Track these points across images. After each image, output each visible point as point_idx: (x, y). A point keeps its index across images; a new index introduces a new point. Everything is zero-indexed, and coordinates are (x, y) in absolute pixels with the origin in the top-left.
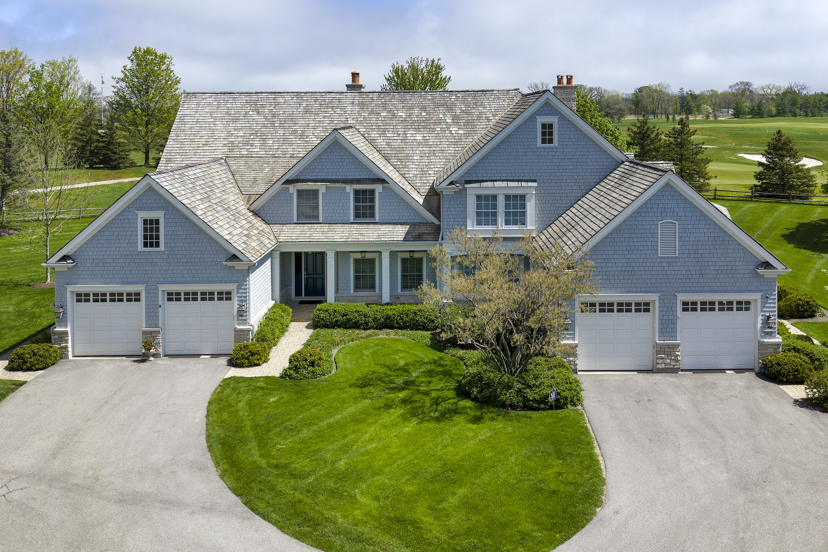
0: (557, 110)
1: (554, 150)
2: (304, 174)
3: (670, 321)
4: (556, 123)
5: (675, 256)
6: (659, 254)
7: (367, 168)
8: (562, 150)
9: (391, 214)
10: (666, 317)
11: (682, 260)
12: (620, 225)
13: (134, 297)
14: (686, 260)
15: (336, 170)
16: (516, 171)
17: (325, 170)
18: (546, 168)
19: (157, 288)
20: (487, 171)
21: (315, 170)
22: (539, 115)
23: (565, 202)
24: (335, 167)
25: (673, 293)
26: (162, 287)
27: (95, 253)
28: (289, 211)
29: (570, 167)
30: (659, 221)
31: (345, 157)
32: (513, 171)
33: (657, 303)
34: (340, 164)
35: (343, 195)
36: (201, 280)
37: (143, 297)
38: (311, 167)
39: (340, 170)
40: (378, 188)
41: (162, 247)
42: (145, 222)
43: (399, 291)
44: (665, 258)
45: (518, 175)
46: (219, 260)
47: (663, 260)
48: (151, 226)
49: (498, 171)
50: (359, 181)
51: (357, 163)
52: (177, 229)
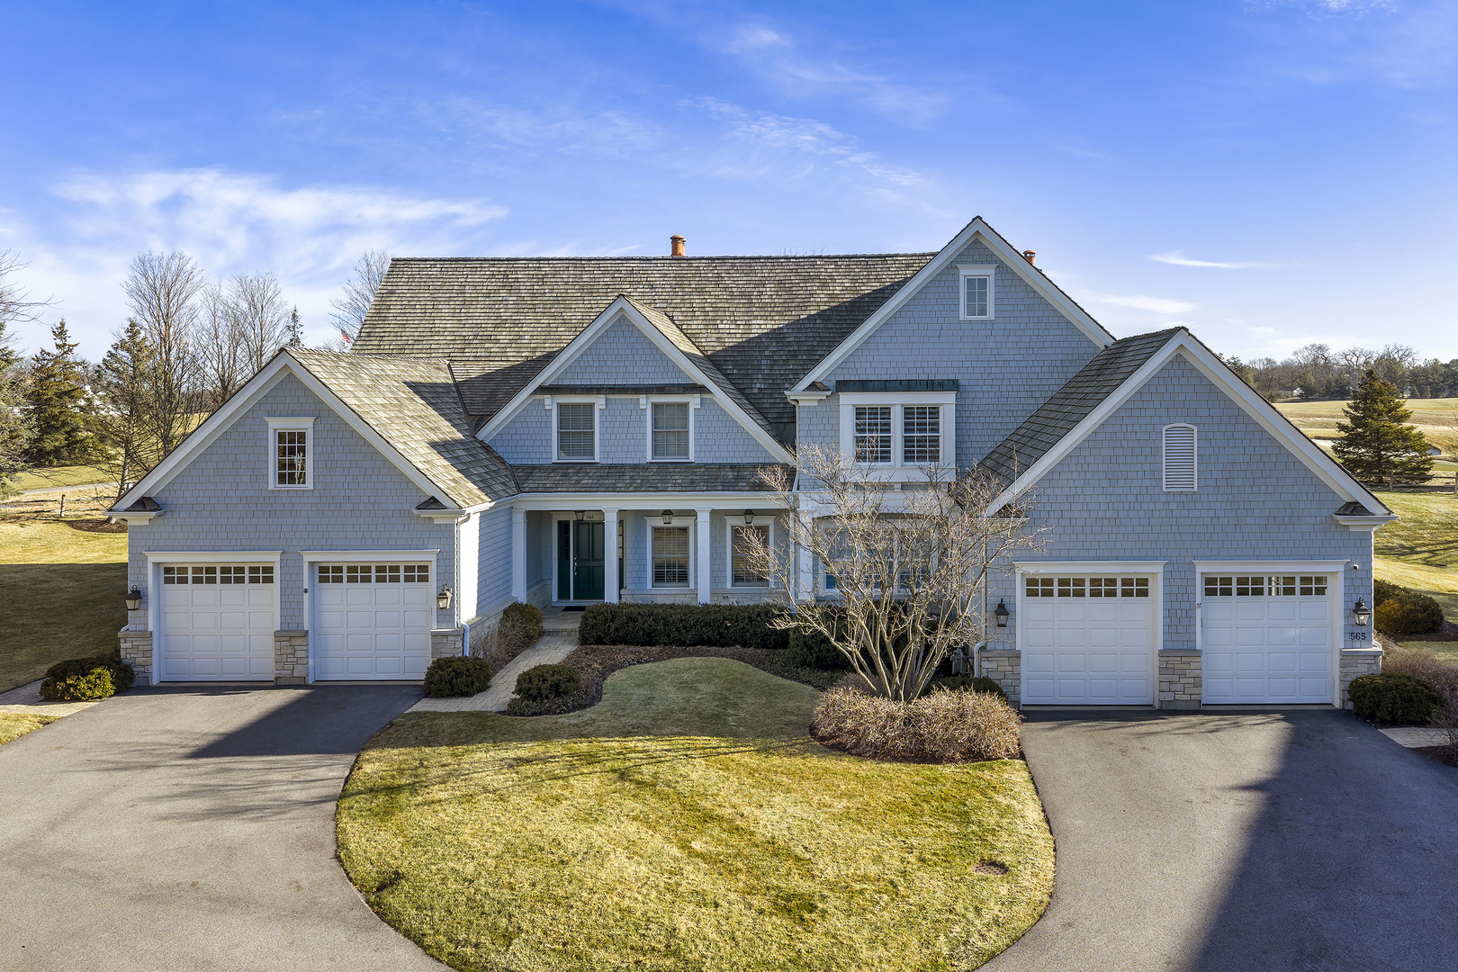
0: (993, 255)
1: (989, 327)
2: (569, 376)
3: (1184, 612)
4: (992, 277)
5: (1191, 490)
6: (1164, 486)
7: (675, 366)
8: (1003, 326)
9: (715, 448)
10: (1176, 605)
11: (1204, 498)
12: (1095, 433)
13: (262, 575)
14: (1212, 498)
15: (623, 370)
16: (924, 365)
17: (605, 370)
18: (975, 358)
19: (301, 558)
20: (874, 365)
21: (589, 370)
22: (962, 262)
23: (1007, 419)
24: (622, 364)
25: (1188, 560)
26: (309, 557)
27: (196, 494)
28: (544, 443)
29: (1017, 358)
30: (1164, 425)
31: (639, 346)
32: (918, 365)
33: (1161, 577)
34: (630, 358)
35: (634, 413)
36: (375, 543)
37: (277, 575)
38: (582, 364)
39: (630, 370)
40: (694, 401)
41: (309, 484)
42: (281, 437)
43: (729, 585)
44: (1174, 494)
45: (927, 371)
46: (406, 507)
47: (1171, 498)
48: (291, 444)
49: (893, 365)
50: (661, 389)
51: (658, 358)
52: (335, 449)
